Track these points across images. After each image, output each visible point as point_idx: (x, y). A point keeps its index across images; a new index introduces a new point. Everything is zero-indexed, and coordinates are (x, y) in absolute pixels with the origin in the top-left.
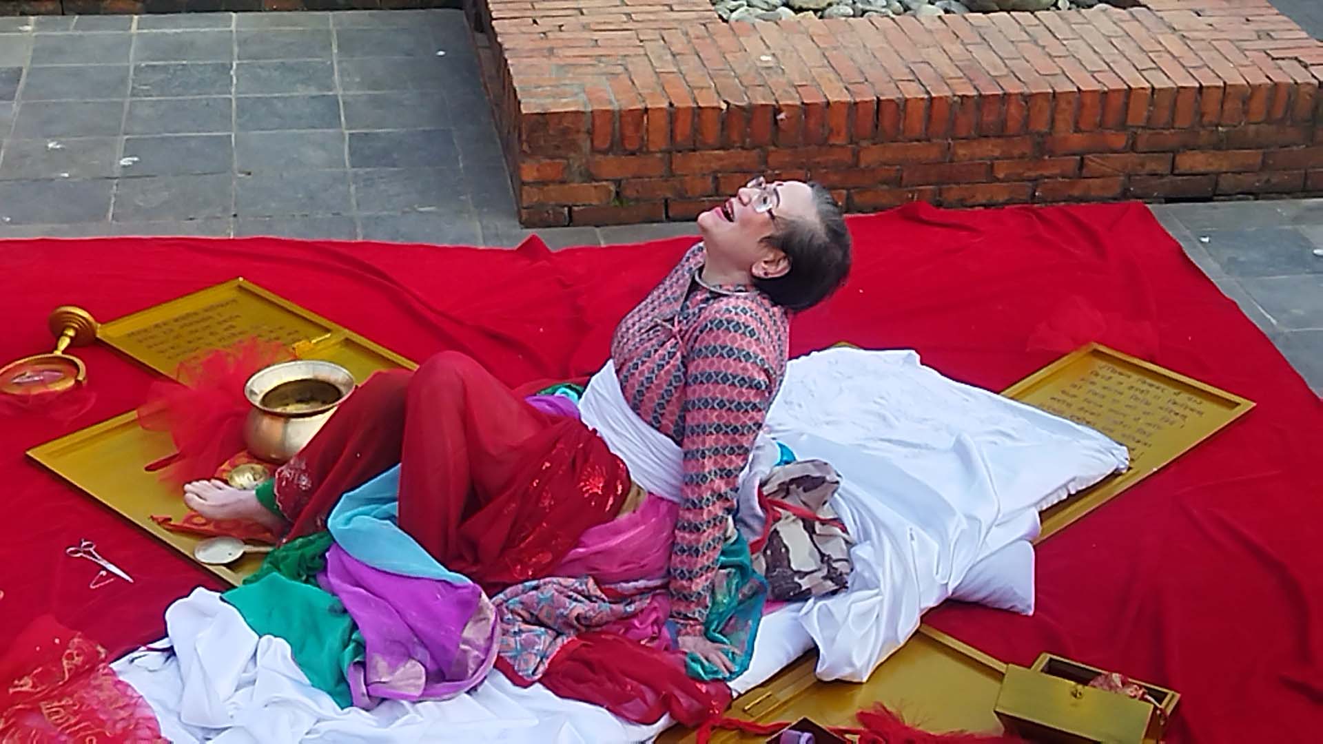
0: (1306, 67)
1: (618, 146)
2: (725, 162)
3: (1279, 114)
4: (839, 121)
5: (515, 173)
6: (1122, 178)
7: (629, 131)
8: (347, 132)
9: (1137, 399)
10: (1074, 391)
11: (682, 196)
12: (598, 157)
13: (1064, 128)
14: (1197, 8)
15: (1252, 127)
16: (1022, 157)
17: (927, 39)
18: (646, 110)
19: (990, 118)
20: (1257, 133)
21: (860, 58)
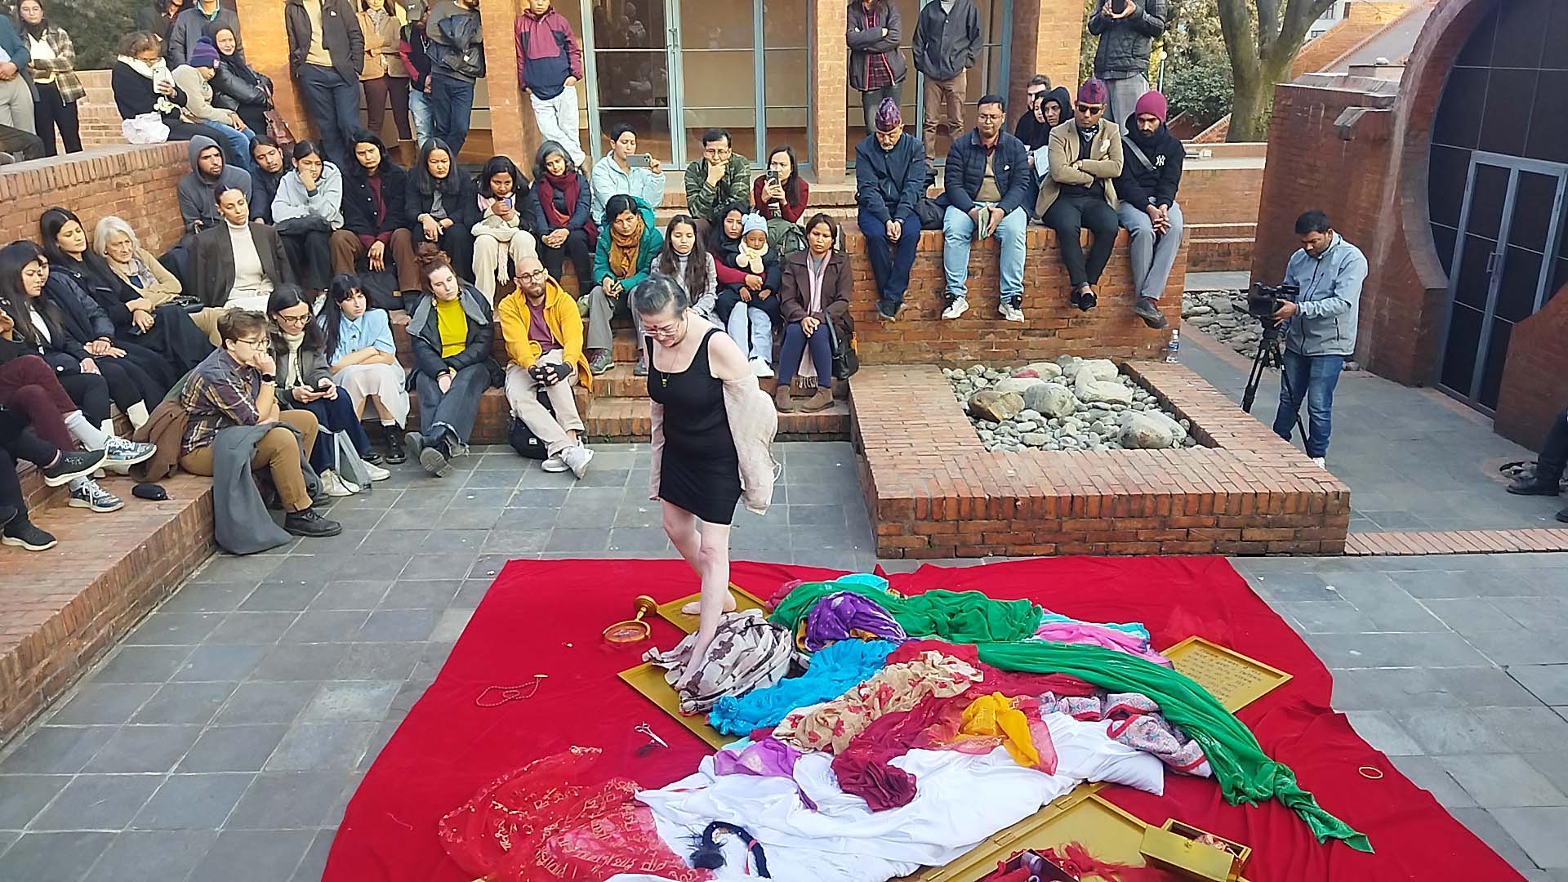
0: (1318, 483)
1: (929, 517)
2: (988, 527)
3: (1302, 509)
4: (1050, 506)
5: (875, 529)
6: (1212, 542)
7: (935, 509)
8: (788, 506)
9: (1219, 668)
10: (1185, 663)
11: (964, 544)
12: (919, 522)
13: (1177, 514)
14: (1253, 448)
15: (1287, 516)
16: (1154, 528)
17: (1099, 462)
18: (945, 498)
19: (1135, 506)
20: (1290, 519)
21: (1061, 473)
